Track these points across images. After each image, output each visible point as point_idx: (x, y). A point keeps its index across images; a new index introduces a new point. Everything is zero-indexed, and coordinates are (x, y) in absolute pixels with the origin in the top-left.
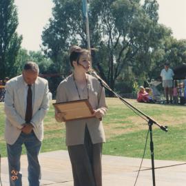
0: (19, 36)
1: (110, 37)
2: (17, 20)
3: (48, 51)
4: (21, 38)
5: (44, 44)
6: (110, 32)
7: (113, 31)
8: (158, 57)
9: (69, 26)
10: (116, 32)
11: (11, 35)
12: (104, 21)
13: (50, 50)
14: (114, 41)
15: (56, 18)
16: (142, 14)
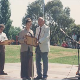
0: (11, 20)
1: (50, 22)
2: (10, 14)
3: (24, 27)
4: (12, 21)
5: (23, 24)
6: (50, 20)
7: (51, 20)
8: (69, 31)
9: (33, 17)
10: (52, 20)
11: (8, 20)
12: (48, 15)
13: (25, 26)
14: (52, 24)
15: (28, 13)
16: (63, 13)
